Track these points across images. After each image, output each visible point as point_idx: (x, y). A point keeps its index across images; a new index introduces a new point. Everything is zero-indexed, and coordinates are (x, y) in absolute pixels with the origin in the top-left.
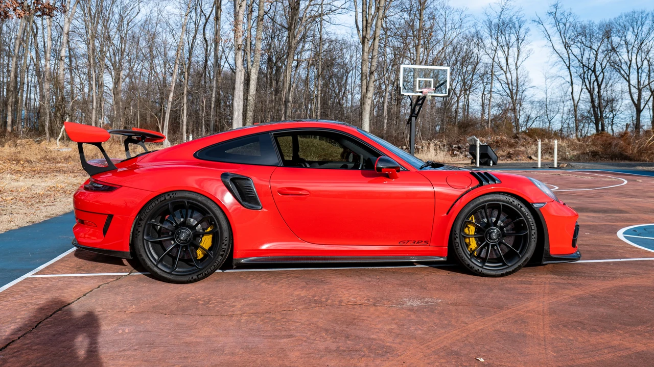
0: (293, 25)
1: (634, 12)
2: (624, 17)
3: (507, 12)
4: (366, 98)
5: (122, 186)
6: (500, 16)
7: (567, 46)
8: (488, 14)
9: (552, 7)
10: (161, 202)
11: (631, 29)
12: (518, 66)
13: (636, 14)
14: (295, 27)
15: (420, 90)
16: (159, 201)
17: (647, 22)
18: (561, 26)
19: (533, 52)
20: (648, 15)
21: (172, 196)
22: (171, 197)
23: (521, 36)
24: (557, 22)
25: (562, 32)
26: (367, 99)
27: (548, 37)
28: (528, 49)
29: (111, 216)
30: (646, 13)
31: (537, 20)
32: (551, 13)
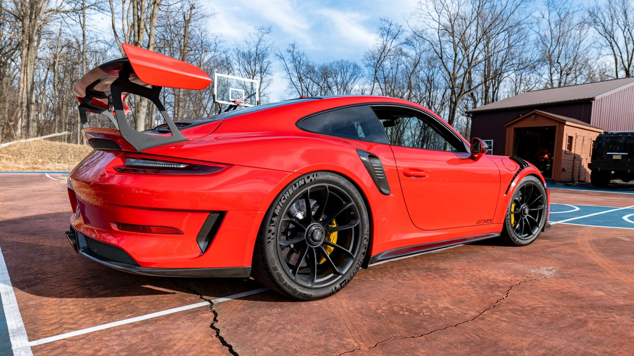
0: (34, 15)
1: (342, 61)
2: (336, 64)
3: (263, 43)
4: (141, 106)
5: (232, 165)
6: (258, 46)
7: (300, 79)
8: (248, 42)
9: (291, 46)
10: (300, 187)
11: (340, 74)
12: (261, 91)
13: (344, 63)
14: (36, 17)
15: (233, 100)
16: (298, 186)
17: (350, 70)
18: (297, 63)
19: (272, 81)
20: (350, 65)
21: (313, 179)
22: (311, 180)
23: (264, 66)
24: (294, 60)
25: (298, 68)
26: (142, 108)
27: (287, 70)
28: (268, 79)
29: (222, 214)
30: (350, 63)
31: (280, 55)
32: (290, 51)
